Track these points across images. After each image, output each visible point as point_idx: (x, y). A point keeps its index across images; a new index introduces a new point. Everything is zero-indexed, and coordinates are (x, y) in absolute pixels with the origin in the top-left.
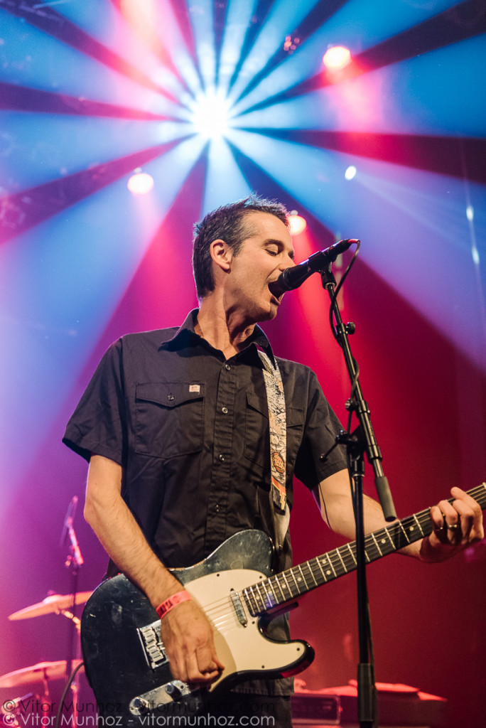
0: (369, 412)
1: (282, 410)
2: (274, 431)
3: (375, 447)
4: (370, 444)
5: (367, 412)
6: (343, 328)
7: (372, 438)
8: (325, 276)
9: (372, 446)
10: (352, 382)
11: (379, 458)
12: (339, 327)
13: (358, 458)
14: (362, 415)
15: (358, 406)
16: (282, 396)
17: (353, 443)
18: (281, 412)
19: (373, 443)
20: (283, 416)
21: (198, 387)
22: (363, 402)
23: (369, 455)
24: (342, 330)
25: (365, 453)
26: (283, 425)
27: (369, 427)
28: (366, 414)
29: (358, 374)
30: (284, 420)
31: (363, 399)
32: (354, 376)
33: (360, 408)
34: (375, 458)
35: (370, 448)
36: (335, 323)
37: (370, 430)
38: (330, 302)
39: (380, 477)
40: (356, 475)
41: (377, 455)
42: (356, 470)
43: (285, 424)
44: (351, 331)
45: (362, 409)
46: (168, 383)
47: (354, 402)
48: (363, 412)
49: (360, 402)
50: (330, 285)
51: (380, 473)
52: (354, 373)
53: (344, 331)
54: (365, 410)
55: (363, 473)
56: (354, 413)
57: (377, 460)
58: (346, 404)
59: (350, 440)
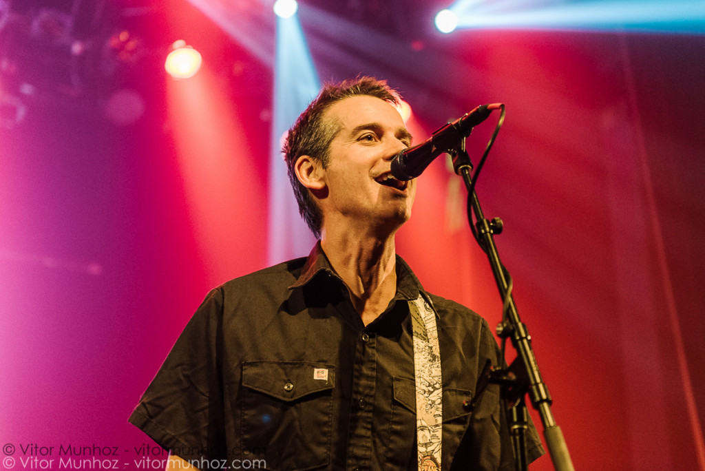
0: (529, 338)
1: (437, 386)
2: (424, 424)
3: (541, 386)
4: (533, 382)
5: (526, 338)
6: (486, 226)
7: (536, 374)
8: (457, 157)
9: (537, 384)
10: (503, 299)
11: (547, 400)
12: (480, 224)
13: (517, 404)
14: (520, 342)
15: (513, 331)
16: (438, 363)
17: (509, 383)
18: (435, 389)
19: (538, 380)
20: (437, 396)
21: (326, 371)
22: (520, 325)
23: (532, 397)
24: (484, 228)
25: (527, 397)
26: (437, 409)
27: (531, 358)
28: (525, 341)
29: (511, 288)
30: (439, 401)
31: (520, 321)
32: (506, 291)
33: (516, 334)
34: (542, 401)
35: (534, 387)
36: (474, 221)
37: (533, 363)
38: (467, 193)
39: (550, 427)
40: (516, 427)
41: (544, 396)
42: (515, 419)
43: (441, 406)
44: (497, 230)
45: (520, 334)
46: (286, 363)
47: (507, 326)
48: (522, 339)
49: (516, 324)
50: (464, 168)
51: (550, 421)
52: (506, 286)
53: (488, 229)
54: (524, 335)
55: (526, 423)
56: (508, 341)
57: (545, 405)
58: (498, 329)
59: (505, 378)
